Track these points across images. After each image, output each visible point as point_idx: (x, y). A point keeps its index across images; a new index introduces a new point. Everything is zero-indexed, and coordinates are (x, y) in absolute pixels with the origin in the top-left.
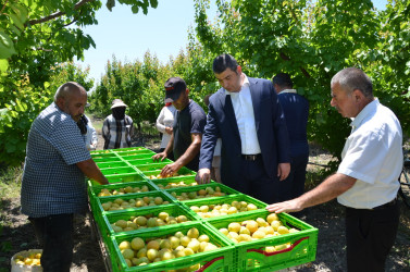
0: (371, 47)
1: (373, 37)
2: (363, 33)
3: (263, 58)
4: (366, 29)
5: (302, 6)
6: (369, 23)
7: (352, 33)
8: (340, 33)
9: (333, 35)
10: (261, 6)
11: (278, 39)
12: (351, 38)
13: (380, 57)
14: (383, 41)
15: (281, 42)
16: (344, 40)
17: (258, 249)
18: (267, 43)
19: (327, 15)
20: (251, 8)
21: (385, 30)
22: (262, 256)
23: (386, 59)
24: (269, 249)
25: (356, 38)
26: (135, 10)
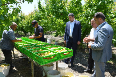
0: (81, 13)
1: (82, 11)
2: (80, 10)
3: (57, 15)
4: (80, 9)
5: (66, 3)
6: (81, 8)
7: (77, 10)
8: (75, 9)
9: (73, 10)
10: (56, 2)
11: (61, 10)
12: (77, 11)
13: (83, 16)
14: (84, 12)
15: (61, 11)
16: (76, 11)
17: (63, 53)
18: (58, 11)
19: (72, 5)
20: (54, 2)
21: (84, 9)
22: (64, 55)
23: (85, 16)
24: (65, 54)
25: (78, 11)
26: (29, 3)
